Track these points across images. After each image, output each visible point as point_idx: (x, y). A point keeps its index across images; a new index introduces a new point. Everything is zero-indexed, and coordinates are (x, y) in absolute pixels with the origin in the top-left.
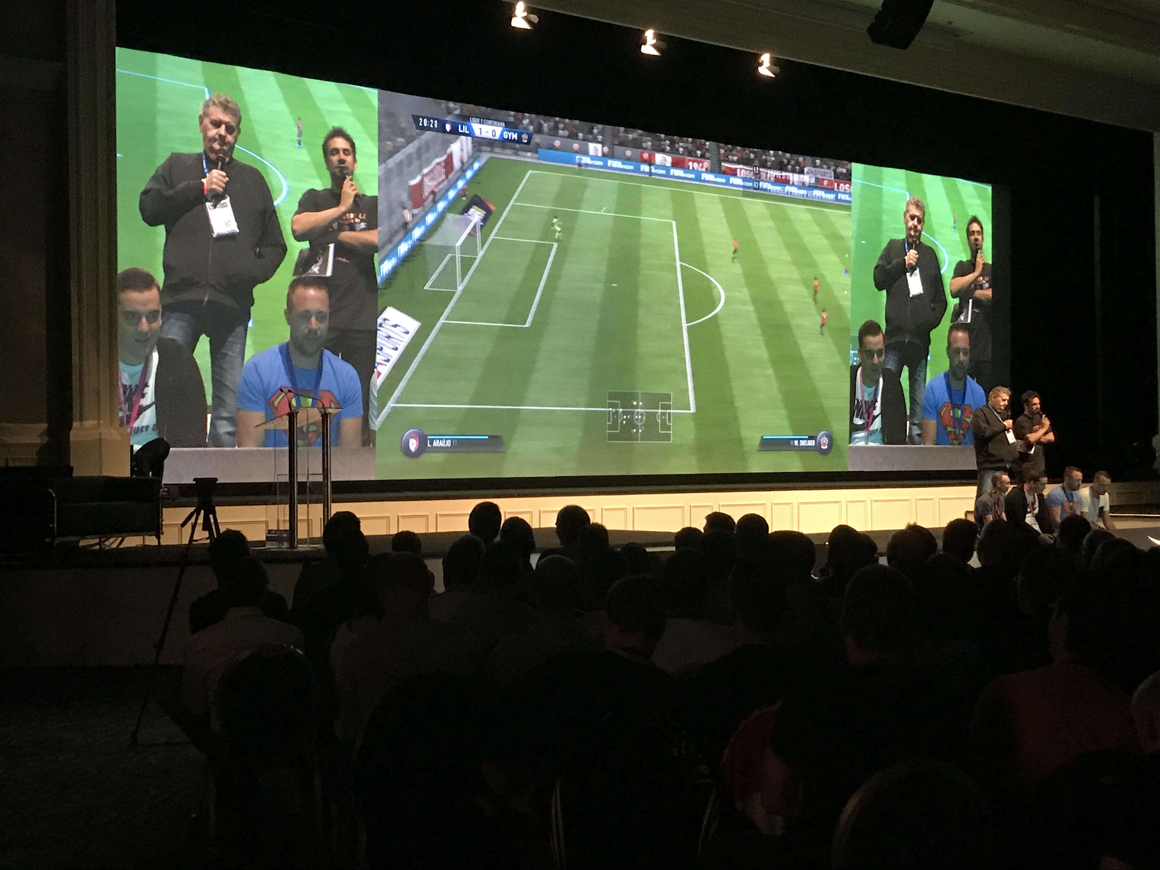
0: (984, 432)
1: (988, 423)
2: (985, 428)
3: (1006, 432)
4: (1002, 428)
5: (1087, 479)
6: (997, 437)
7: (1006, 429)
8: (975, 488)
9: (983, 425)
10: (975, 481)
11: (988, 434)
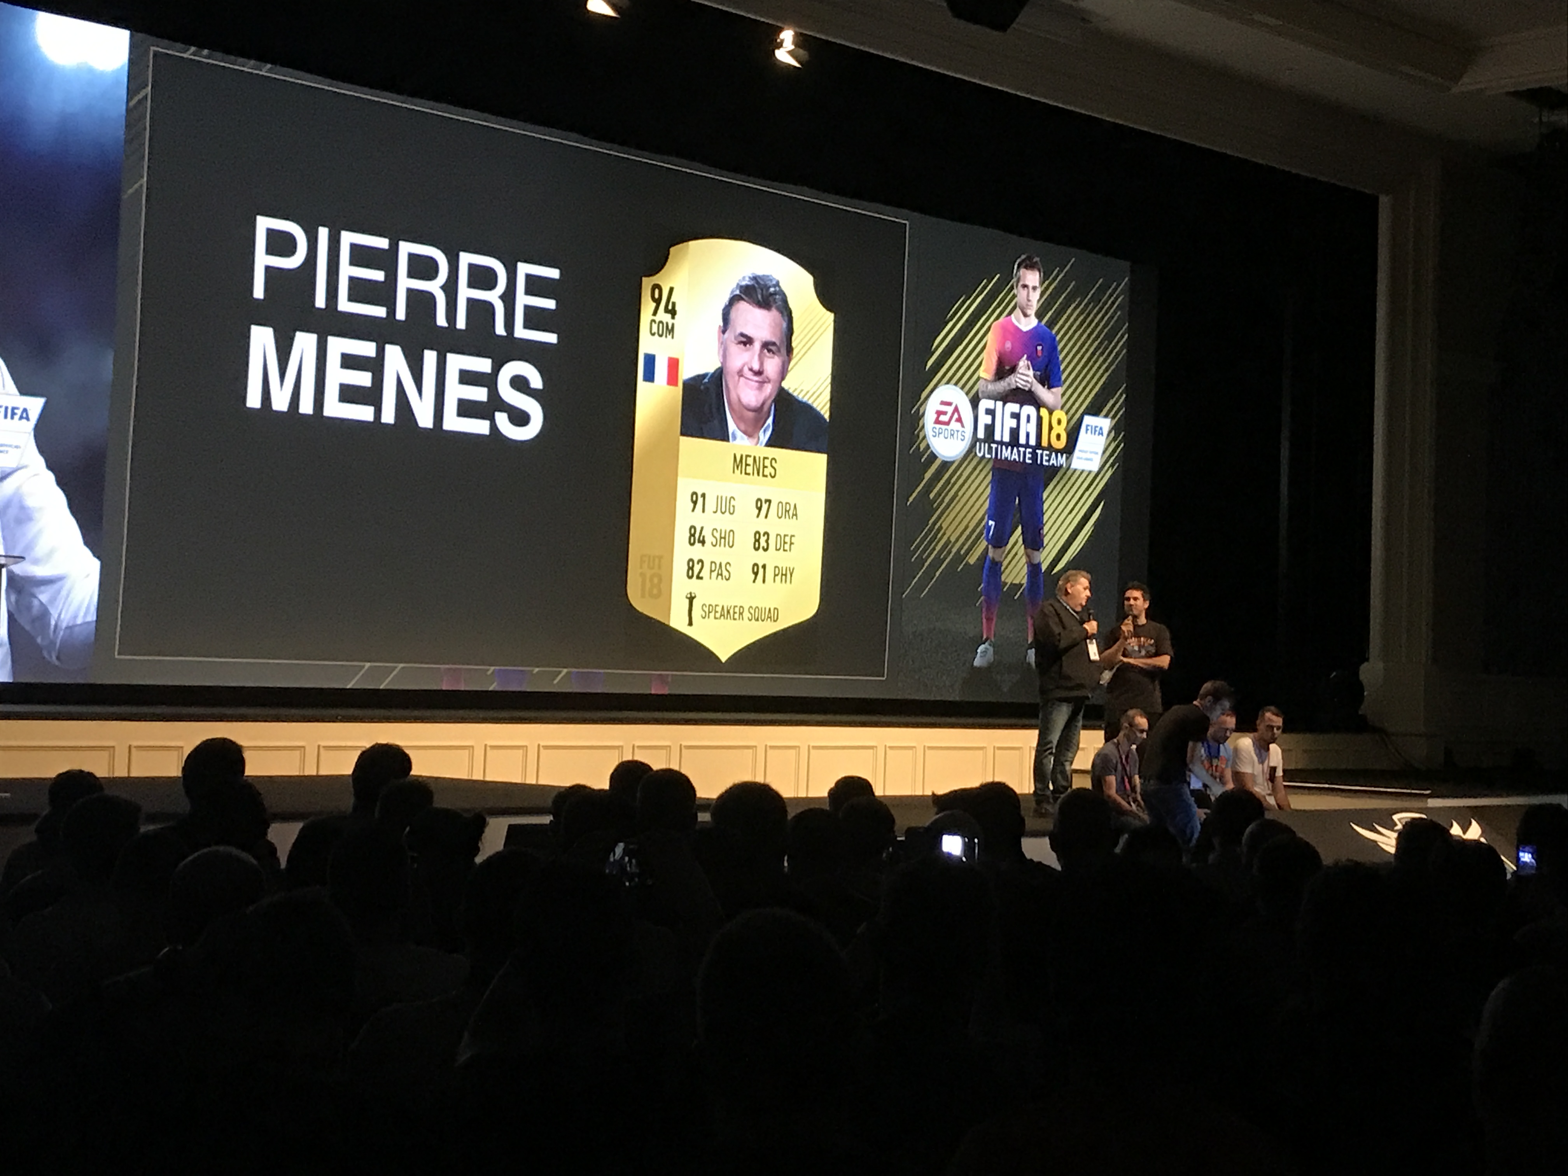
0: (1059, 641)
1: (1064, 628)
2: (1059, 634)
3: (1088, 641)
4: (1084, 635)
5: (1246, 725)
6: (1076, 649)
7: (1088, 637)
8: (1036, 732)
9: (1057, 629)
10: (1033, 722)
11: (1063, 644)
